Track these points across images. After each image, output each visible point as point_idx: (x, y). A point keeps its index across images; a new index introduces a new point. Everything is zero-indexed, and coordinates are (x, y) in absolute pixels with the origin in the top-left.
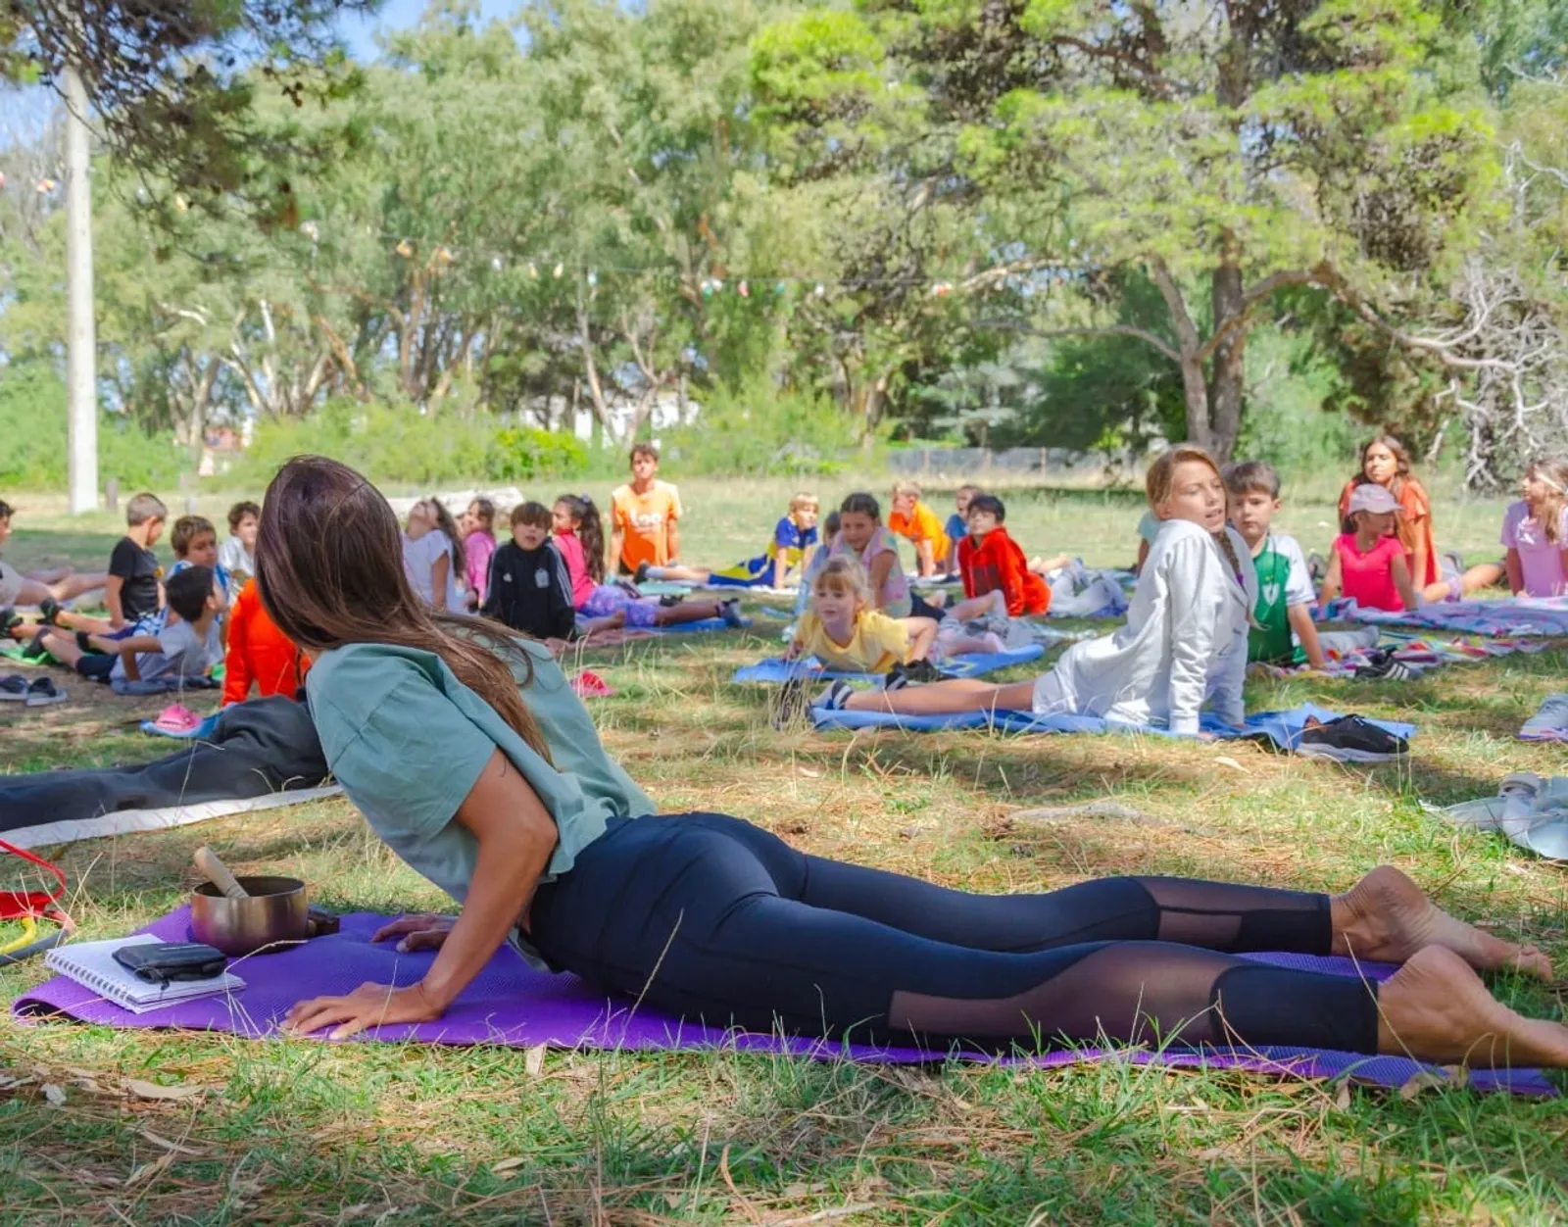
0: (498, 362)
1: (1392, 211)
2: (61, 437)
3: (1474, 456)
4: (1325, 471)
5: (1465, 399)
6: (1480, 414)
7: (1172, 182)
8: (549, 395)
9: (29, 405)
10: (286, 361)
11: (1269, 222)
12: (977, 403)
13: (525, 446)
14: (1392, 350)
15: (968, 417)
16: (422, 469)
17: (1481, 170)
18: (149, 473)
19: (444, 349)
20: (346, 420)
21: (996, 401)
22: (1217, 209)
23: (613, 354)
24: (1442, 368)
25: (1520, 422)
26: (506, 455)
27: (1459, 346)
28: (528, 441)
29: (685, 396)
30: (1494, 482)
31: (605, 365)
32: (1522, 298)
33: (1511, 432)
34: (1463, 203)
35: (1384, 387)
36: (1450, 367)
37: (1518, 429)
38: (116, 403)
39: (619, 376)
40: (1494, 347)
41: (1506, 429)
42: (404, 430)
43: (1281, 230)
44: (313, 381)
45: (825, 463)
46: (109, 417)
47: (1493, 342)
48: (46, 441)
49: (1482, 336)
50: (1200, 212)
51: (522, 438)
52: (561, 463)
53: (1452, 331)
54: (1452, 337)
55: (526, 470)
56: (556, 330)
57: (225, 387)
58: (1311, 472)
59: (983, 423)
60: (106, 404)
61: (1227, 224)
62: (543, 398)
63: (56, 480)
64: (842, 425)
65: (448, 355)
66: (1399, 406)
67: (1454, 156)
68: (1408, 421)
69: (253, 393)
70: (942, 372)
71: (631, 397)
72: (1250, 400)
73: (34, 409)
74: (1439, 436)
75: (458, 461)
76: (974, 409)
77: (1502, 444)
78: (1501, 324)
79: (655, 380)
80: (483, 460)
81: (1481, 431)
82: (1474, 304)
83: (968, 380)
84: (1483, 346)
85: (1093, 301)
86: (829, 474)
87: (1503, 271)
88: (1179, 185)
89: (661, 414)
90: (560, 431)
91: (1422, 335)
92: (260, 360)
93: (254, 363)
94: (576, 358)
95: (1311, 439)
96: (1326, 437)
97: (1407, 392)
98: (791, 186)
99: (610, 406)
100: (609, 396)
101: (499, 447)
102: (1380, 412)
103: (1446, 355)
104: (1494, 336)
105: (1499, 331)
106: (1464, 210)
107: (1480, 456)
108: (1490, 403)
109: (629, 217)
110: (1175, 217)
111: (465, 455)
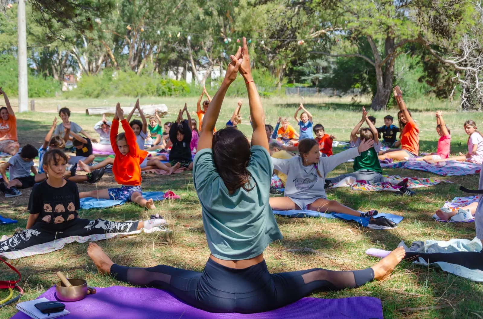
0: (162, 56)
1: (440, 21)
2: (16, 79)
3: (463, 97)
4: (421, 99)
5: (461, 79)
6: (465, 84)
7: (373, 11)
8: (178, 66)
9: (4, 68)
10: (91, 55)
11: (402, 24)
12: (315, 72)
13: (169, 85)
14: (439, 64)
15: (312, 76)
16: (136, 92)
17: (467, 9)
18: (45, 91)
19: (144, 50)
20: (111, 75)
21: (321, 71)
22: (386, 20)
23: (199, 53)
24: (454, 69)
25: (477, 87)
26: (163, 88)
27: (460, 63)
28: (170, 83)
29: (222, 68)
30: (469, 105)
31: (196, 57)
32: (479, 48)
33: (474, 90)
34: (461, 20)
35: (437, 75)
36: (457, 69)
37: (477, 89)
38: (34, 66)
39: (201, 61)
40: (470, 63)
41: (473, 89)
42: (130, 79)
43: (406, 27)
44: (100, 61)
45: (266, 93)
46: (32, 71)
47: (470, 62)
48: (10, 80)
49: (467, 59)
50: (381, 20)
51: (168, 82)
52: (181, 91)
53: (458, 58)
54: (458, 60)
55: (169, 93)
56: (180, 46)
57: (71, 62)
58: (416, 99)
59: (317, 79)
60: (31, 66)
61: (389, 25)
62: (176, 67)
63: (14, 93)
64: (272, 80)
65: (144, 53)
66: (441, 81)
67: (458, 5)
68: (444, 86)
69: (80, 65)
70: (304, 62)
71: (205, 67)
72: (397, 77)
73: (6, 69)
74: (453, 91)
75: (147, 90)
76: (314, 74)
77: (472, 93)
78: (473, 56)
79: (212, 63)
80: (156, 89)
81: (466, 89)
82: (465, 50)
83: (312, 64)
84: (467, 63)
85: (352, 41)
86: (267, 96)
87: (473, 39)
88: (374, 12)
89: (214, 73)
90: (181, 80)
91: (449, 59)
92: (82, 54)
93: (80, 55)
94: (187, 55)
95: (416, 89)
96: (421, 88)
97: (444, 77)
98: (254, 7)
99: (198, 70)
100: (197, 67)
101: (161, 85)
102: (436, 83)
103: (456, 65)
104: (470, 60)
105: (472, 58)
106: (461, 22)
107: (465, 97)
108: (469, 81)
109: (203, 11)
110: (373, 22)
111: (150, 88)
